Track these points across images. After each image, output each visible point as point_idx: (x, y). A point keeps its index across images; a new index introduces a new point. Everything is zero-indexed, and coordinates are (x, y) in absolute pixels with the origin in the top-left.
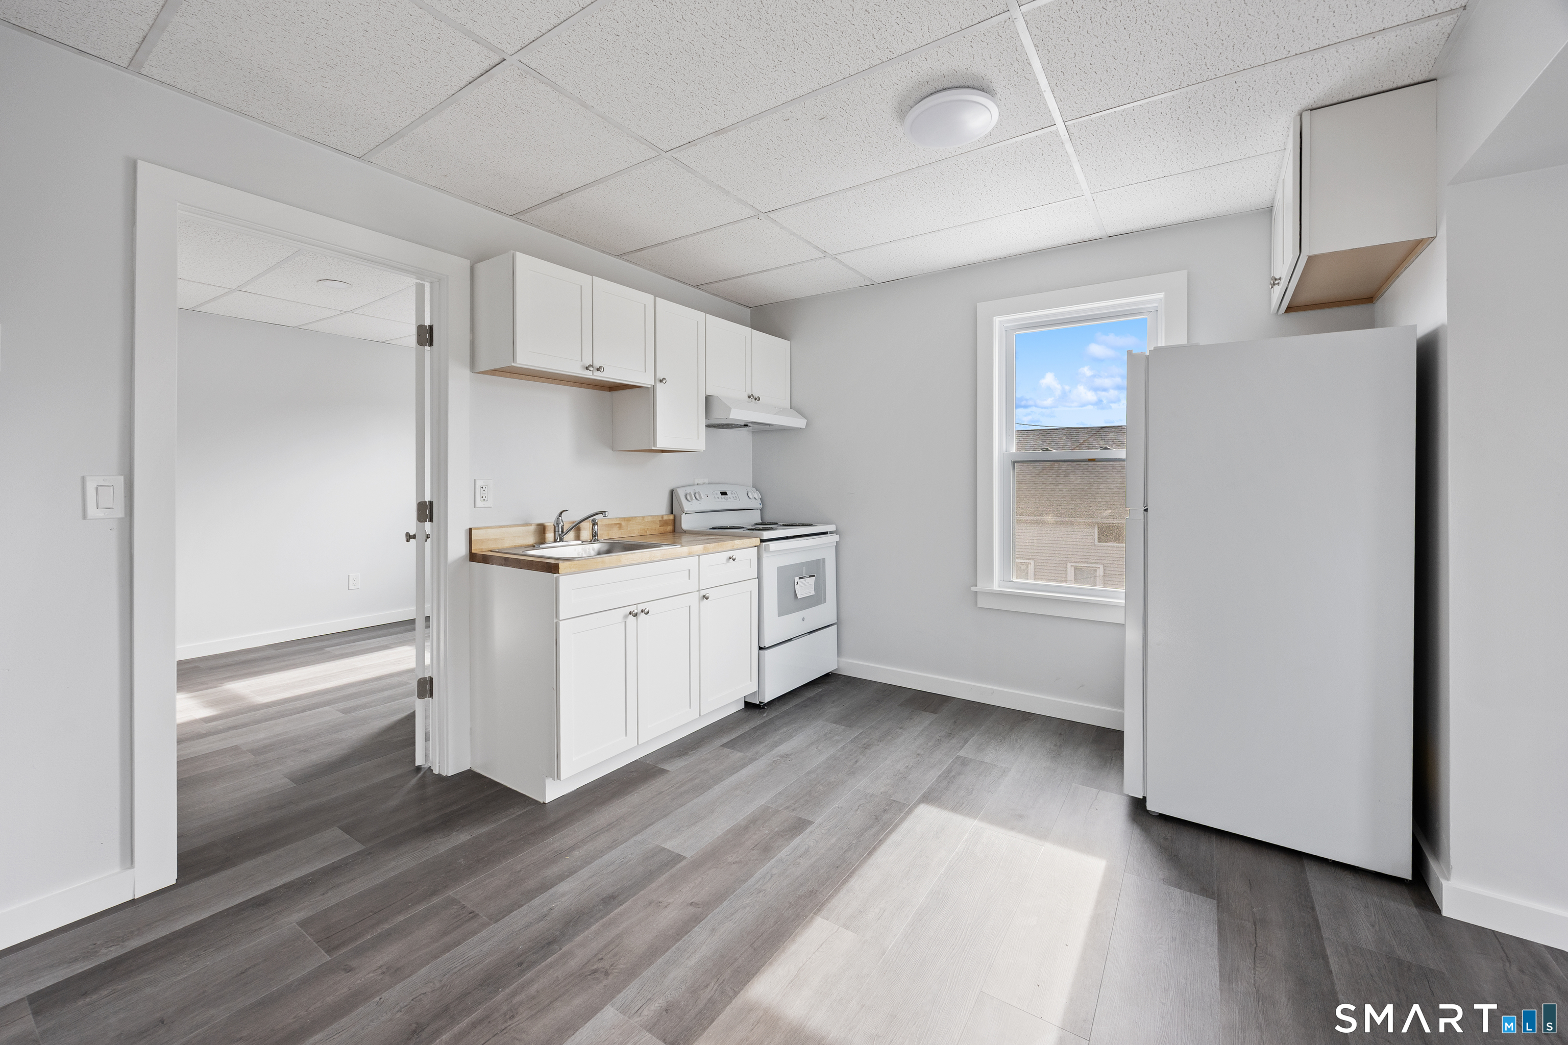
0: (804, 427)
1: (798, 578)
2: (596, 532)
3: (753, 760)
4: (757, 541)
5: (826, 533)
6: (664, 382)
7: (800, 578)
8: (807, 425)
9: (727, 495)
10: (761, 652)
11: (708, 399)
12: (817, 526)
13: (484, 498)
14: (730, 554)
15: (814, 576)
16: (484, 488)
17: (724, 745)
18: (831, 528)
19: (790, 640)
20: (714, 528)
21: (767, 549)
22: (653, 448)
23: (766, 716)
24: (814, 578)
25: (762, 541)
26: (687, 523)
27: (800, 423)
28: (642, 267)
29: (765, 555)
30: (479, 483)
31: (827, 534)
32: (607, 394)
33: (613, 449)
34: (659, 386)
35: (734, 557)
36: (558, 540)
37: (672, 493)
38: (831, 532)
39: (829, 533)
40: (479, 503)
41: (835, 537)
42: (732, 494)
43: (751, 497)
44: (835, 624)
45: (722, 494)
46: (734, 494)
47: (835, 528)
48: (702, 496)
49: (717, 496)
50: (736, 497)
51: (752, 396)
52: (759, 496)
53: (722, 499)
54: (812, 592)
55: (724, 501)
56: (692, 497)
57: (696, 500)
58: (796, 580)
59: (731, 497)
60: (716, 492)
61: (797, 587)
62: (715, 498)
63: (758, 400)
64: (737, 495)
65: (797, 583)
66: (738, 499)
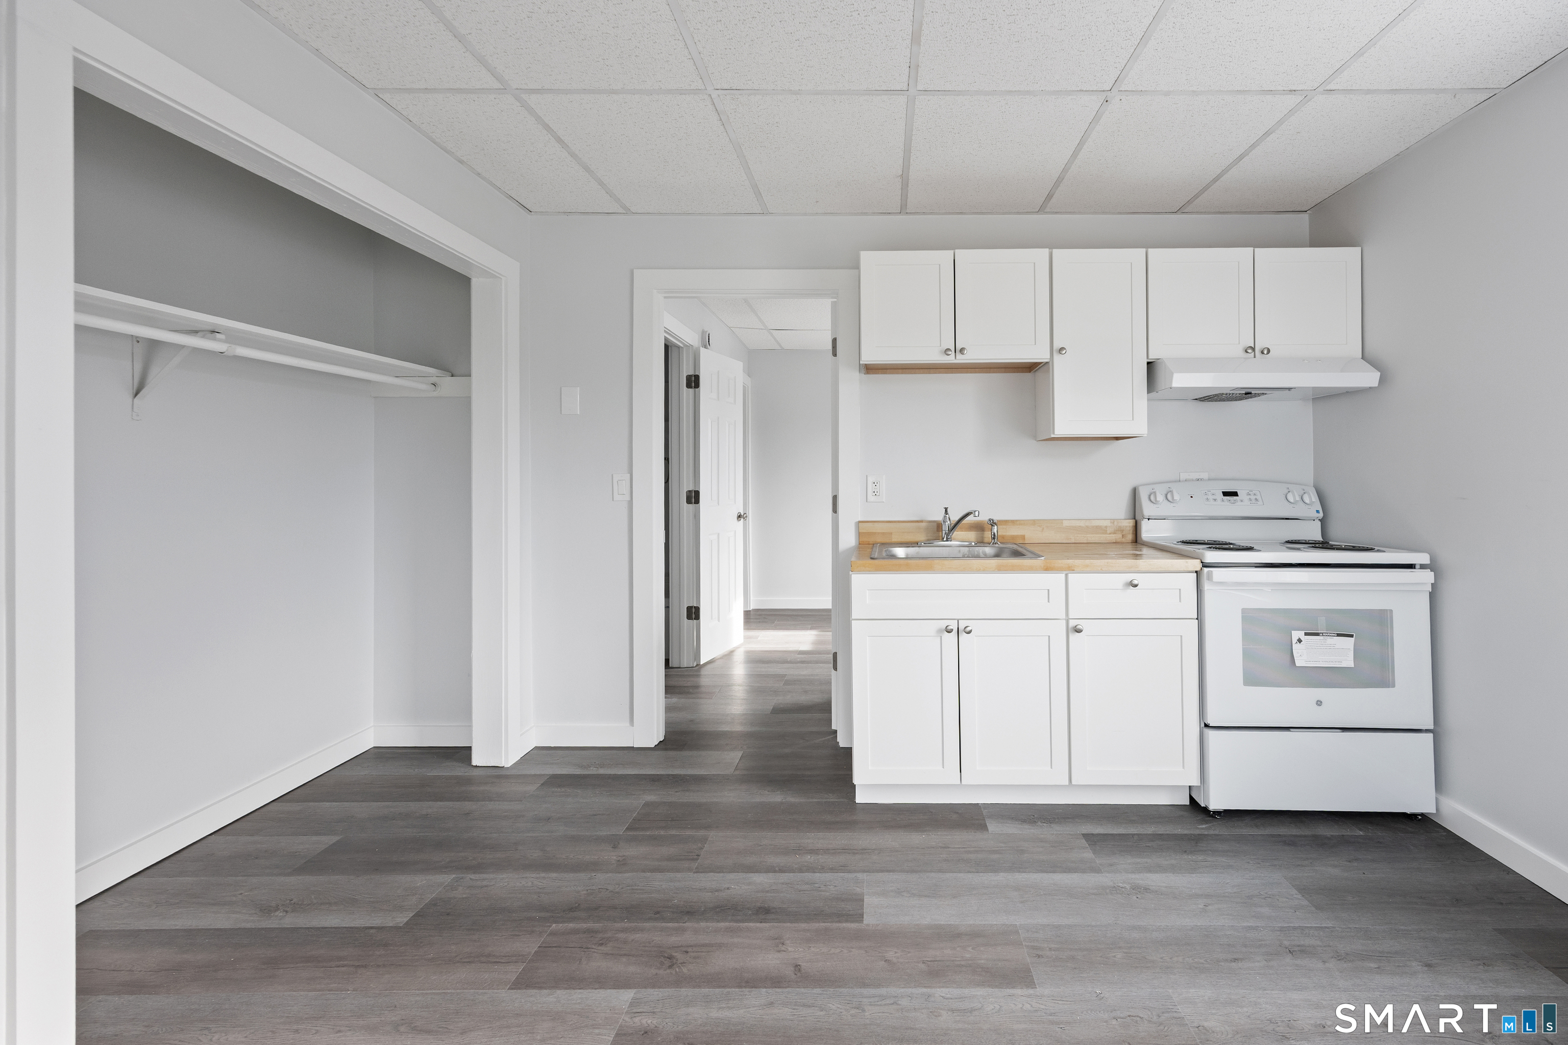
0: (1377, 386)
1: (1303, 632)
2: (994, 533)
3: (1096, 870)
4: (1196, 565)
5: (1411, 566)
6: (1064, 352)
7: (1306, 634)
8: (1382, 381)
9: (1238, 496)
10: (1207, 732)
12: (1384, 552)
13: (876, 493)
14: (1132, 577)
15: (1352, 636)
16: (876, 484)
17: (1087, 836)
18: (1424, 558)
19: (1287, 729)
20: (1185, 542)
21: (1210, 577)
22: (1053, 436)
23: (1203, 828)
24: (1352, 640)
25: (1205, 565)
26: (1148, 531)
27: (1370, 378)
28: (1080, 213)
29: (1207, 586)
30: (870, 480)
31: (1415, 568)
32: (1027, 376)
33: (1035, 437)
34: (1057, 358)
35: (1135, 582)
36: (945, 540)
37: (1135, 492)
38: (1423, 567)
39: (1417, 567)
40: (871, 498)
41: (1428, 577)
42: (1249, 494)
43: (1292, 500)
44: (1427, 731)
45: (1226, 494)
46: (1255, 494)
47: (1431, 560)
48: (1176, 497)
49: (1214, 497)
50: (1256, 500)
51: (1253, 349)
52: (1315, 498)
53: (1223, 501)
54: (1348, 661)
55: (1228, 504)
56: (1160, 498)
57: (1166, 501)
58: (1296, 635)
59: (1246, 498)
60: (1213, 492)
61: (1296, 647)
62: (1207, 499)
63: (1266, 351)
64: (1258, 497)
65: (1300, 641)
66: (1260, 503)
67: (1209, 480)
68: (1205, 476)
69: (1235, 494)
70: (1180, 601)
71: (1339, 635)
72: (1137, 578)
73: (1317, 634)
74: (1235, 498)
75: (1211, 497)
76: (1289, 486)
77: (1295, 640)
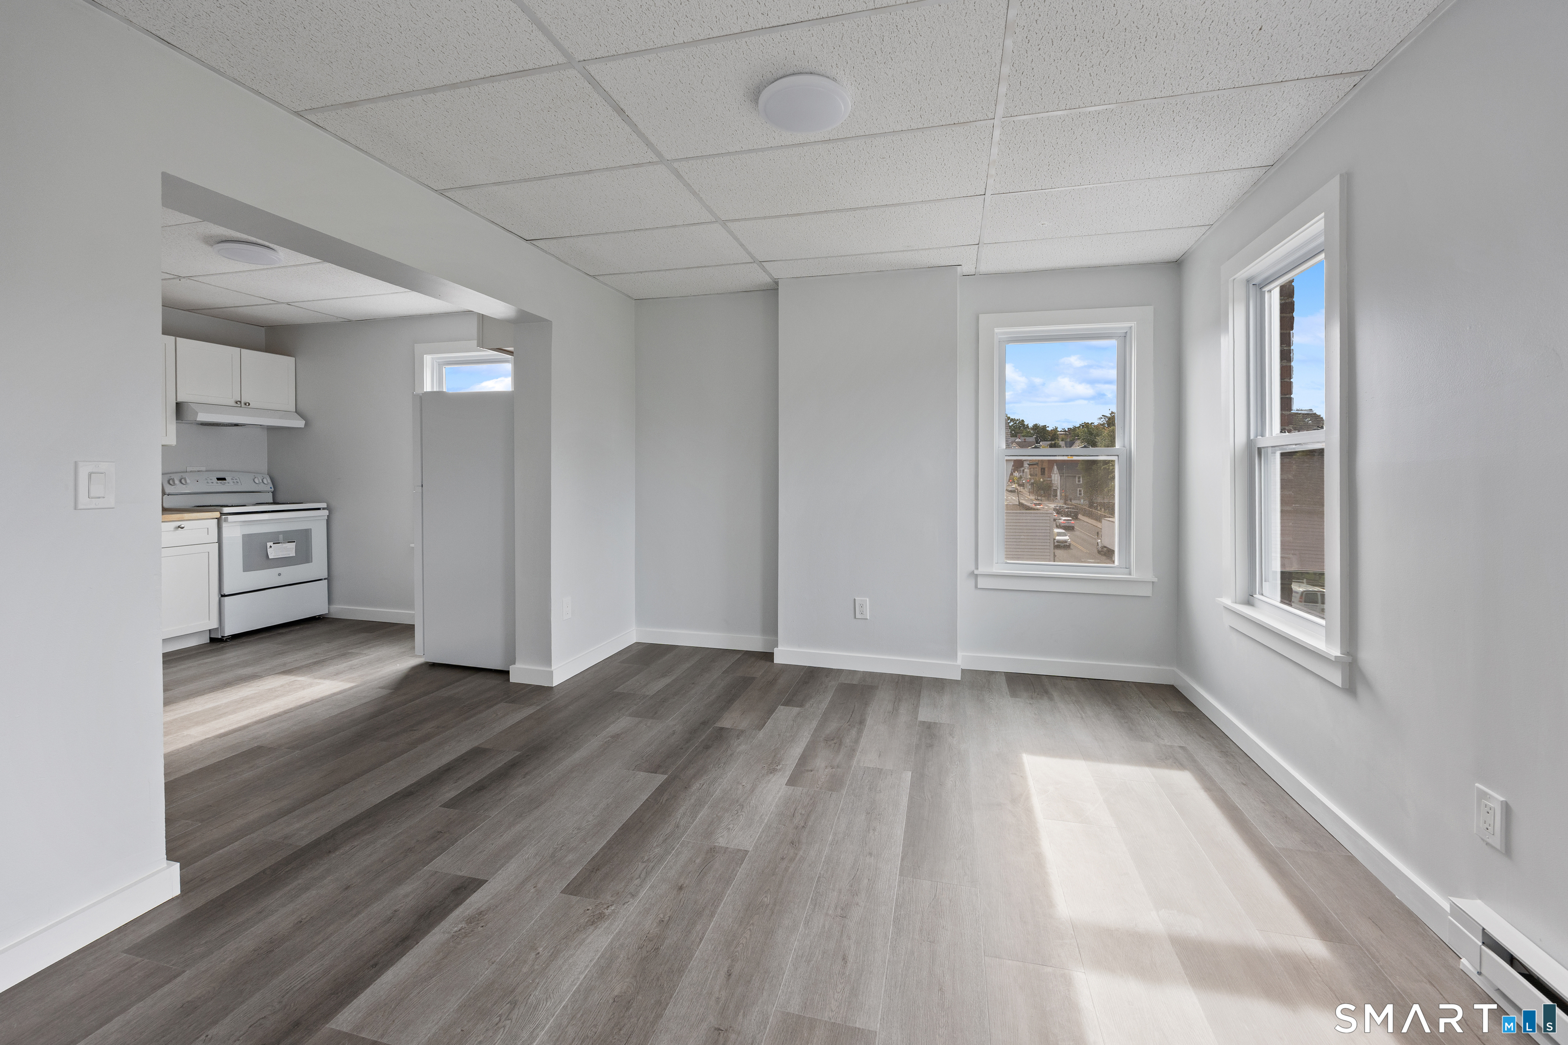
0: (303, 427)
1: (272, 543)
4: (217, 515)
5: (319, 509)
7: (274, 543)
8: (306, 425)
9: (226, 480)
10: (223, 598)
11: (178, 405)
14: (178, 524)
15: (294, 542)
18: (324, 505)
21: (226, 520)
24: (295, 543)
25: (221, 515)
27: (300, 423)
29: (224, 525)
35: (183, 526)
38: (324, 509)
39: (322, 509)
41: (326, 512)
42: (232, 479)
43: (257, 482)
44: (325, 579)
45: (218, 479)
46: (236, 479)
47: (327, 506)
48: (188, 481)
49: (212, 481)
50: (237, 482)
51: (240, 402)
52: (269, 481)
53: (217, 483)
54: (292, 554)
55: (221, 485)
56: (177, 482)
57: (181, 484)
58: (269, 544)
59: (231, 481)
60: (211, 478)
61: (269, 550)
62: (208, 482)
63: (247, 404)
64: (238, 481)
65: (271, 547)
66: (240, 484)
67: (206, 471)
68: (203, 469)
69: (224, 479)
70: (208, 534)
71: (289, 542)
72: (183, 524)
73: (279, 543)
74: (224, 481)
75: (210, 481)
76: (255, 474)
77: (268, 547)
